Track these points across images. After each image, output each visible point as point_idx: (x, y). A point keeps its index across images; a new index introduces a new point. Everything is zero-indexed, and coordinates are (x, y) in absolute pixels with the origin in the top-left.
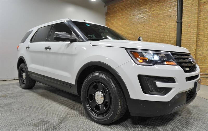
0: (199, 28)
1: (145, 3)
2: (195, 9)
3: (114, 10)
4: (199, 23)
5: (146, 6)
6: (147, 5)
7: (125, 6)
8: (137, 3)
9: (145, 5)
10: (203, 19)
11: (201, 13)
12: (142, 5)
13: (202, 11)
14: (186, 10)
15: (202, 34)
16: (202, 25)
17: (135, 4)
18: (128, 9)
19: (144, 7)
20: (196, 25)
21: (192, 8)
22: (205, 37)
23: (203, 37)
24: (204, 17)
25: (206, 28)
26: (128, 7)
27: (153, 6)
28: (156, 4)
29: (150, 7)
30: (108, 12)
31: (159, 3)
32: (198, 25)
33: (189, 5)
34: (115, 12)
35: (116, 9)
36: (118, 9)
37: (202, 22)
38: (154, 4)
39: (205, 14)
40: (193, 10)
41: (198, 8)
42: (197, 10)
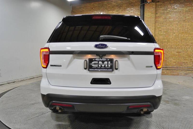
0: (155, 34)
1: (113, 9)
2: (153, 20)
3: (80, 10)
4: (155, 31)
5: (114, 12)
6: (114, 10)
7: (92, 8)
8: (105, 7)
9: (113, 10)
10: (158, 28)
11: (157, 23)
12: (109, 9)
13: (157, 22)
14: (147, 19)
15: (157, 39)
16: (157, 32)
17: (103, 7)
18: (96, 11)
19: (111, 12)
20: (153, 32)
21: (151, 19)
22: (159, 41)
23: (158, 41)
24: (158, 26)
25: (160, 35)
26: (96, 9)
27: (119, 12)
28: (123, 11)
29: (117, 13)
30: (74, 10)
31: (125, 11)
32: (155, 32)
33: (149, 17)
34: (82, 12)
35: (83, 9)
36: (85, 9)
37: (157, 30)
38: (121, 11)
39: (159, 25)
40: (152, 21)
41: (155, 20)
42: (154, 21)
